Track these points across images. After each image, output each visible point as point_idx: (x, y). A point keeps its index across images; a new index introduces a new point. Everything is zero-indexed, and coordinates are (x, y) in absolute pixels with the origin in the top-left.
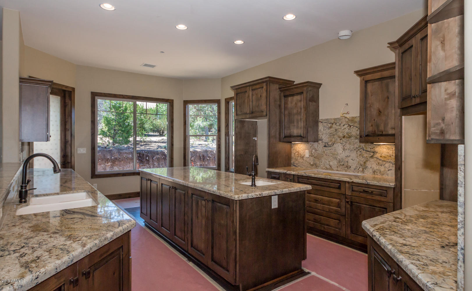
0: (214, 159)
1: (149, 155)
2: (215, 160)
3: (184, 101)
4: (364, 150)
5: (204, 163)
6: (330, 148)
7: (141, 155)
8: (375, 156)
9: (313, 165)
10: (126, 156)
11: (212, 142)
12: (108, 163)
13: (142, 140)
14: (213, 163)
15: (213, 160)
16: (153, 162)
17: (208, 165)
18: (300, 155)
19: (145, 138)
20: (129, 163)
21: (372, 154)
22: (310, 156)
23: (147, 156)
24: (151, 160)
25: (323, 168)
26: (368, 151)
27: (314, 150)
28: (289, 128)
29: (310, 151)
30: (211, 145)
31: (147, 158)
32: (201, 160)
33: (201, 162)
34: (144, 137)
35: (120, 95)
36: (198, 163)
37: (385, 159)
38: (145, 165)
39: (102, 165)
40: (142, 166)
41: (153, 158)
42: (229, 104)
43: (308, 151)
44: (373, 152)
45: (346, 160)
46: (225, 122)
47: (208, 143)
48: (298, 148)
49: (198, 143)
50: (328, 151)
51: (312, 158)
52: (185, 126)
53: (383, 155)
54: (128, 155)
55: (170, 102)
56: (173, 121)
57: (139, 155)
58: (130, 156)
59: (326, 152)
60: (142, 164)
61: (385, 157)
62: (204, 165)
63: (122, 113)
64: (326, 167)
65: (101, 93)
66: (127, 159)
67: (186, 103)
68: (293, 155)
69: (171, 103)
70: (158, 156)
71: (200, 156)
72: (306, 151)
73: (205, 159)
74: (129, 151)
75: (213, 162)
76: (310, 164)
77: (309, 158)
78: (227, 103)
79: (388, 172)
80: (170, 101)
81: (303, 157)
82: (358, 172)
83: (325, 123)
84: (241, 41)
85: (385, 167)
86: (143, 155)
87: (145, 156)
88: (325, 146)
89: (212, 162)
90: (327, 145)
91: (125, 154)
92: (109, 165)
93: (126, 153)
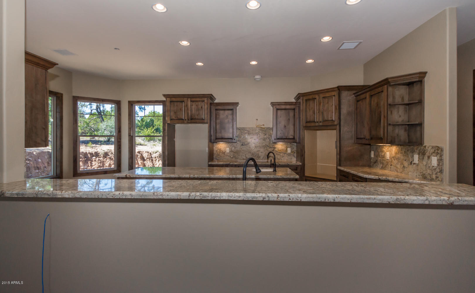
3: (73, 96)
4: (268, 147)
6: (246, 146)
8: (275, 150)
9: (233, 158)
18: (222, 152)
21: (273, 149)
22: (230, 152)
25: (241, 159)
26: (271, 147)
27: (233, 148)
28: (221, 132)
29: (230, 148)
37: (280, 151)
42: (132, 107)
43: (229, 148)
44: (274, 148)
45: (257, 153)
46: (129, 123)
48: (220, 146)
50: (244, 148)
51: (232, 153)
52: (75, 125)
53: (279, 149)
59: (243, 149)
61: (280, 150)
64: (243, 158)
67: (76, 99)
68: (215, 152)
69: (60, 98)
72: (227, 148)
76: (230, 157)
77: (229, 153)
78: (131, 105)
79: (282, 158)
80: (58, 95)
81: (224, 153)
82: (265, 160)
83: (242, 130)
84: (201, 64)
85: (280, 156)
88: (242, 145)
90: (243, 144)
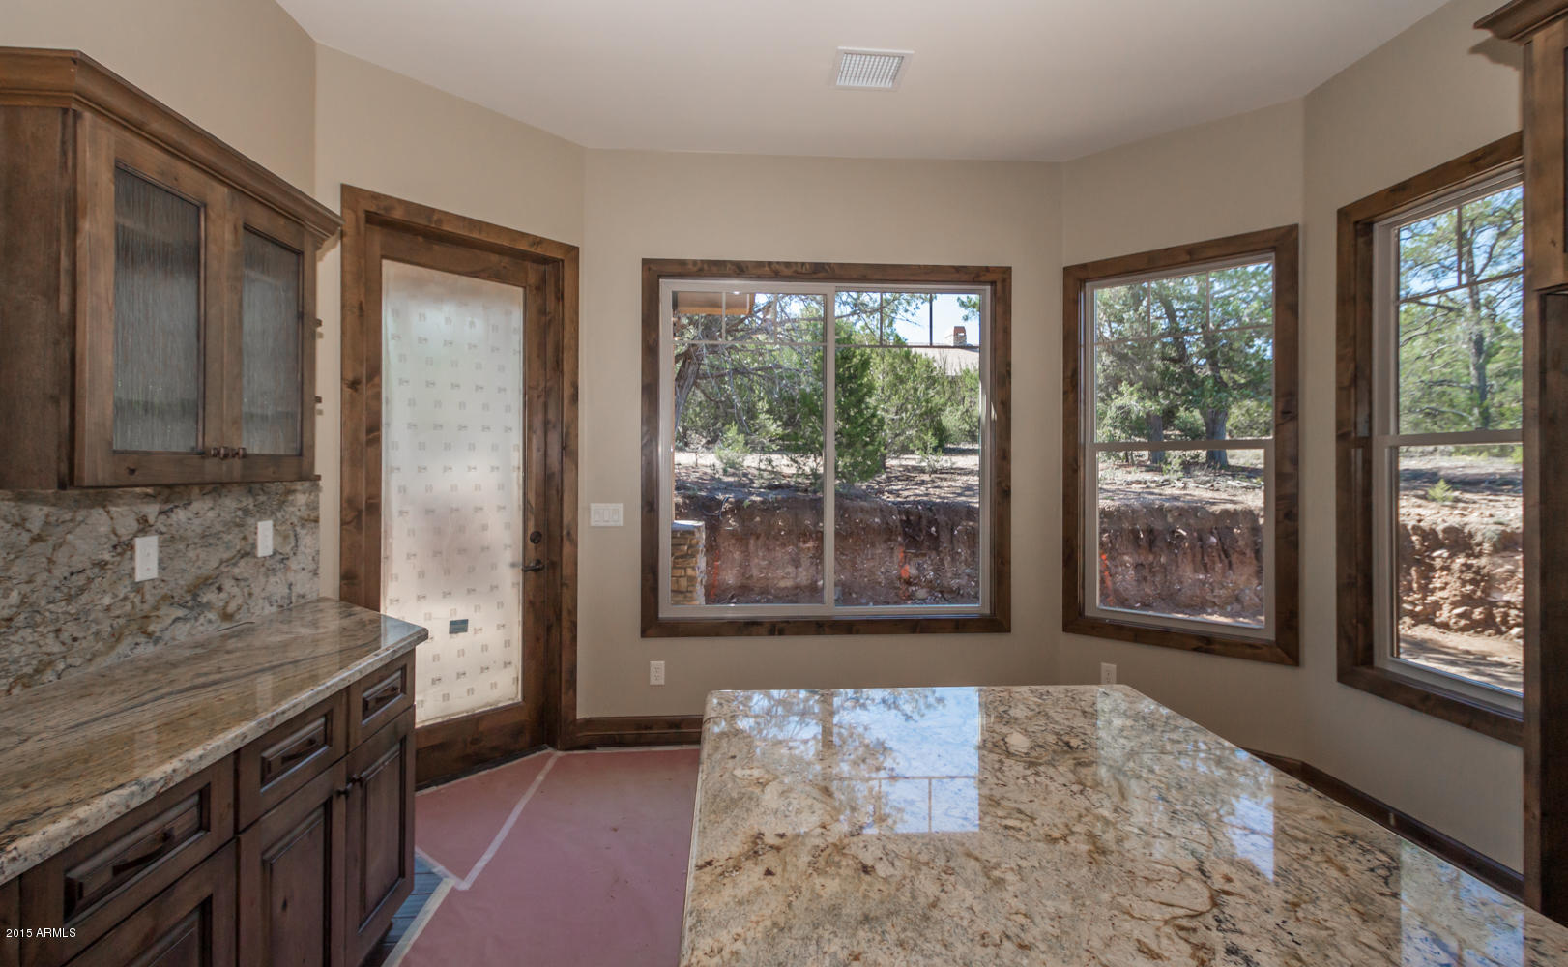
0: (1199, 543)
1: (941, 518)
2: (1201, 547)
3: (1066, 269)
5: (1151, 558)
7: (911, 518)
10: (861, 521)
11: (1180, 474)
12: (805, 542)
13: (924, 464)
14: (1193, 561)
15: (1192, 547)
16: (952, 542)
17: (1173, 568)
19: (934, 458)
20: (873, 545)
23: (932, 522)
24: (945, 537)
30: (1180, 484)
31: (933, 529)
32: (1139, 546)
33: (1139, 555)
34: (930, 457)
35: (760, 264)
36: (1127, 558)
38: (925, 555)
39: (790, 549)
40: (916, 555)
41: (952, 530)
42: (1370, 243)
46: (1340, 358)
47: (1166, 477)
49: (1121, 476)
52: (1071, 396)
54: (868, 517)
55: (993, 283)
56: (1009, 373)
57: (904, 518)
58: (876, 520)
60: (915, 548)
62: (1151, 565)
63: (852, 378)
65: (682, 263)
66: (864, 529)
67: (1079, 279)
69: (999, 286)
70: (971, 524)
71: (1135, 533)
73: (1160, 544)
74: (874, 505)
75: (1194, 556)
78: (1357, 234)
80: (991, 277)
86: (921, 518)
87: (924, 522)
89: (1189, 557)
91: (861, 515)
92: (809, 549)
93: (862, 510)
